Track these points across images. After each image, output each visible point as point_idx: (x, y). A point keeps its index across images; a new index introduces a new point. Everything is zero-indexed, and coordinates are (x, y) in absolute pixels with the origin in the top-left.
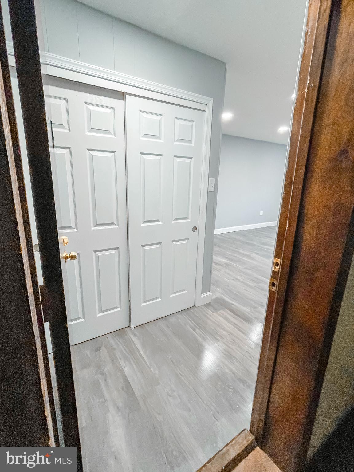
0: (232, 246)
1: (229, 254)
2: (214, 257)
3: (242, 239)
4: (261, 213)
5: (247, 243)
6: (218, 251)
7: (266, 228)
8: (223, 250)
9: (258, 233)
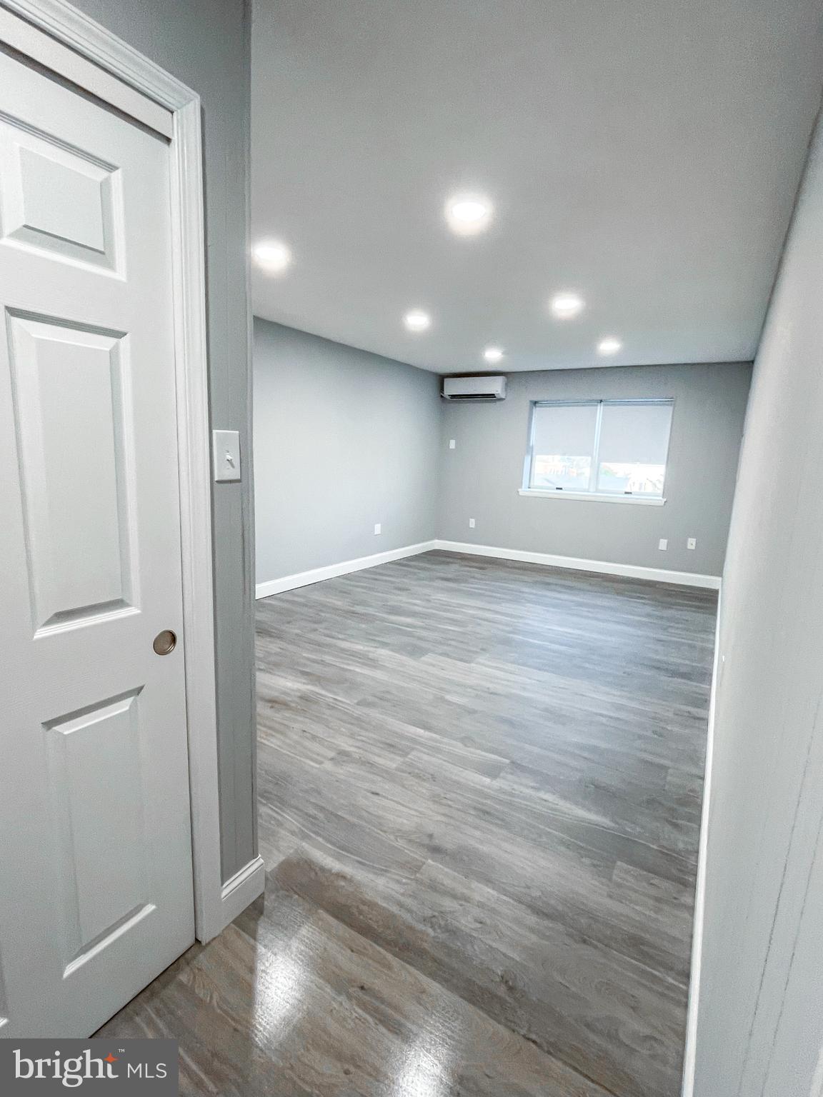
0: (315, 630)
1: (308, 659)
2: (261, 678)
3: (339, 603)
4: (378, 529)
5: (353, 612)
6: (276, 654)
7: (391, 566)
8: (291, 648)
9: (376, 580)
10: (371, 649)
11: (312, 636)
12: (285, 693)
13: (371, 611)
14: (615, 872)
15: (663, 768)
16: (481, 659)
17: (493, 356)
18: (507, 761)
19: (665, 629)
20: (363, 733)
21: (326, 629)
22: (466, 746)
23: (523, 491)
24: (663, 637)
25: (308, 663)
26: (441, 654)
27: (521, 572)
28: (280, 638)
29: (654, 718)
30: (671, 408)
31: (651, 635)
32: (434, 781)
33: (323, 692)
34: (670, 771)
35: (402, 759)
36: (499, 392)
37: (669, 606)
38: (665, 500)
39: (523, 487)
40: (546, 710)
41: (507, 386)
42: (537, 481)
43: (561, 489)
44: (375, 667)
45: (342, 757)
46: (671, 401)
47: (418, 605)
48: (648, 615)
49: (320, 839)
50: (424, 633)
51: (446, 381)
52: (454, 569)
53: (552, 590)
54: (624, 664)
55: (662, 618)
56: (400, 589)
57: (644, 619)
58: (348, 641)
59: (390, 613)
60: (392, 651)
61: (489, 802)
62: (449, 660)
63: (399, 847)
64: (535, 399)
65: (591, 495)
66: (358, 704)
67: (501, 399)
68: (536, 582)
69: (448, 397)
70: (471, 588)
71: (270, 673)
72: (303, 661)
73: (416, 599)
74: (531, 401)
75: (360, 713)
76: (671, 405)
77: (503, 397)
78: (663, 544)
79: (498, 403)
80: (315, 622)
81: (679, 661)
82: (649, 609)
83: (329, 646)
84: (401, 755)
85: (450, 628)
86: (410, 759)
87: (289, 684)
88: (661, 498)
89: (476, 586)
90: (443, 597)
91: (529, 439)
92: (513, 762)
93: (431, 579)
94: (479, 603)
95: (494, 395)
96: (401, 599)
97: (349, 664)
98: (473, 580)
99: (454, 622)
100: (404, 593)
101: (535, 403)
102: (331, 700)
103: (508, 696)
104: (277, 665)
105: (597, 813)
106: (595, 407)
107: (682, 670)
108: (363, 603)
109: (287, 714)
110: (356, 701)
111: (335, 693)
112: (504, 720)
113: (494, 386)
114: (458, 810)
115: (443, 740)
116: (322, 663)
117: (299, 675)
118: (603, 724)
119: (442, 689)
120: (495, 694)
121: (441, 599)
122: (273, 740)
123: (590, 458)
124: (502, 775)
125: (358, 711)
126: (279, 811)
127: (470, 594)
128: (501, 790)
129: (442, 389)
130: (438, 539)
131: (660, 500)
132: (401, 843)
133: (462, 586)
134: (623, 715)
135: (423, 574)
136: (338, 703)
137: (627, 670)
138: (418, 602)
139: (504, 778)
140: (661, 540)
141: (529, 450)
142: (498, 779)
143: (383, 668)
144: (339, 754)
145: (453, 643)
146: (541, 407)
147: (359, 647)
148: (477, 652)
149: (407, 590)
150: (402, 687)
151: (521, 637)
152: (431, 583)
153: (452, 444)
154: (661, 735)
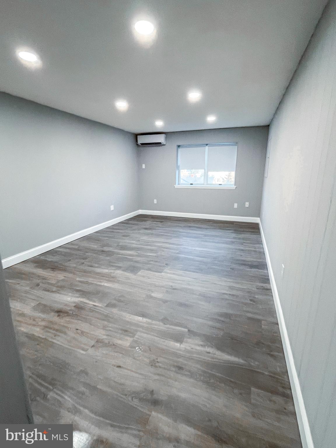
3: (96, 247)
4: (112, 208)
5: (103, 251)
6: (63, 280)
7: (120, 224)
8: (70, 275)
9: (113, 232)
10: (112, 271)
11: (82, 267)
12: (66, 305)
13: (111, 249)
14: (252, 396)
15: (259, 321)
16: (167, 270)
17: (159, 124)
18: (186, 330)
19: (242, 244)
20: (110, 325)
21: (88, 262)
22: (165, 324)
23: (177, 186)
24: (242, 248)
25: (80, 284)
26: (147, 270)
27: (178, 222)
28: (65, 270)
29: (249, 292)
30: (236, 147)
31: (238, 248)
32: (151, 351)
33: (87, 301)
34: (263, 322)
35: (132, 339)
36: (163, 141)
37: (241, 232)
38: (236, 187)
39: (176, 184)
40: (200, 295)
41: (166, 138)
42: (182, 181)
43: (192, 184)
44: (114, 281)
45: (99, 342)
46: (236, 144)
47: (134, 244)
48: (234, 238)
49: (86, 411)
50: (139, 259)
51: (138, 136)
52: (148, 224)
53: (192, 230)
54: (230, 264)
55: (239, 239)
56: (124, 236)
57: (233, 240)
58: (100, 268)
59: (121, 250)
60: (123, 271)
61: (180, 360)
62: (151, 272)
63: (135, 406)
64: (179, 144)
65: (206, 186)
66: (107, 306)
67: (165, 145)
68: (185, 227)
69: (140, 145)
70: (158, 232)
71: (58, 293)
72: (77, 283)
73: (133, 240)
74: (177, 146)
75: (108, 312)
76: (236, 145)
77: (165, 144)
78: (236, 206)
79: (163, 146)
80: (83, 259)
81: (252, 259)
82: (234, 235)
83: (90, 272)
84: (130, 337)
85: (150, 254)
86: (136, 338)
87: (69, 299)
88: (234, 186)
89: (160, 231)
90: (145, 238)
91: (177, 163)
92: (189, 331)
93: (139, 229)
94: (162, 240)
95: (161, 143)
96: (126, 241)
97: (101, 282)
98: (157, 228)
99: (152, 251)
100: (128, 238)
101: (179, 146)
102: (92, 306)
103: (182, 290)
104: (62, 287)
105: (235, 356)
106: (204, 148)
107: (255, 264)
108: (108, 245)
109: (67, 319)
110: (105, 305)
111: (95, 302)
112: (181, 305)
113: (161, 139)
114: (165, 369)
115: (153, 322)
116: (87, 283)
117: (75, 292)
118: (227, 299)
119: (149, 290)
120: (176, 289)
121: (144, 239)
122: (59, 338)
123: (204, 170)
124: (185, 340)
125: (107, 311)
126: (60, 393)
127: (158, 235)
128: (186, 351)
129: (137, 141)
130: (141, 209)
131: (234, 187)
132: (135, 403)
133: (154, 232)
134: (234, 292)
135: (135, 227)
136: (96, 307)
137: (231, 267)
138: (134, 242)
139: (187, 342)
140: (235, 204)
141: (178, 167)
142: (183, 343)
143: (118, 282)
144: (97, 342)
145: (152, 262)
146: (181, 148)
147: (106, 271)
148: (164, 266)
149: (128, 236)
150: (129, 292)
151: (183, 256)
152: (139, 231)
153: (144, 166)
154: (254, 302)
